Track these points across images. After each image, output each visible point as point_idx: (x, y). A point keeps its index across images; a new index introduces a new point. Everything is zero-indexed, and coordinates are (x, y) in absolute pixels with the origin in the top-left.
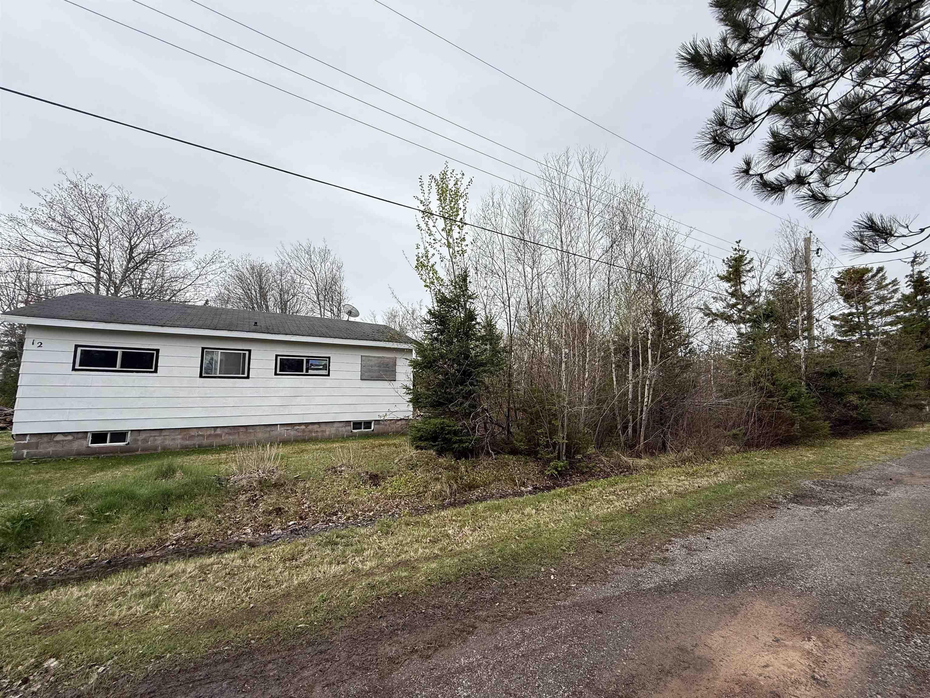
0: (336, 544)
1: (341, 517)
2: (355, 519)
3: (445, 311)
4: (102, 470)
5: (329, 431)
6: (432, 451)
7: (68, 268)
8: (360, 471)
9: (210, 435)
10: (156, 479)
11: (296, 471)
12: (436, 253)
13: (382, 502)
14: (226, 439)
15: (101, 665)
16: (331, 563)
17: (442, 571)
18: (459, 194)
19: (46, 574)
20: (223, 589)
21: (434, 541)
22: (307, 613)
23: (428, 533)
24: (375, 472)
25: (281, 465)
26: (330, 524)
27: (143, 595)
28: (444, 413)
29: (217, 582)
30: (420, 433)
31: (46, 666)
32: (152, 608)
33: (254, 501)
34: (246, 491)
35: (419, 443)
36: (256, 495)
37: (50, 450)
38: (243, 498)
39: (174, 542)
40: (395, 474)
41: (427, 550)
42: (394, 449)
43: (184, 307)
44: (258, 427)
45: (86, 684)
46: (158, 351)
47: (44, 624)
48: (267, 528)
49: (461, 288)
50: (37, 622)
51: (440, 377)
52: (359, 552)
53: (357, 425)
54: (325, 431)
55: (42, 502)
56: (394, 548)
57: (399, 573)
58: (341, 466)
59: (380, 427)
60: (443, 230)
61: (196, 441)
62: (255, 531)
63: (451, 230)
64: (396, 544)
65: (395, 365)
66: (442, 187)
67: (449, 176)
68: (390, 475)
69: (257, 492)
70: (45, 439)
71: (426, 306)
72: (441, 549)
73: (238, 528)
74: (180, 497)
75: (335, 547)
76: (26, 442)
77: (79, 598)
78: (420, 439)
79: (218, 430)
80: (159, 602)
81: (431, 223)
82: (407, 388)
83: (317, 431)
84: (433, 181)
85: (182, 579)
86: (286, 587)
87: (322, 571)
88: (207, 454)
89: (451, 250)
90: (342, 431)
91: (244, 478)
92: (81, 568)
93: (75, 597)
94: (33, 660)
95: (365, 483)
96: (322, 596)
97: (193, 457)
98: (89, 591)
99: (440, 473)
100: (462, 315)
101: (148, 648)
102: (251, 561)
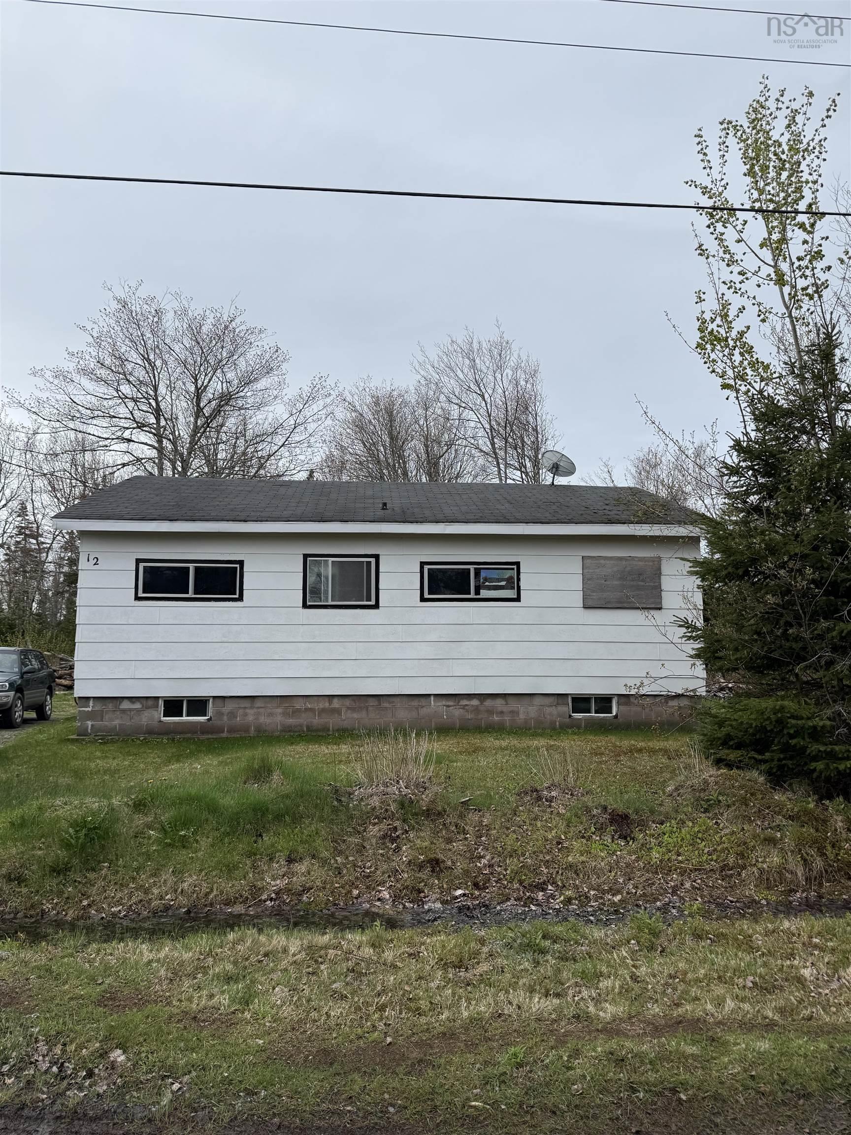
0: (543, 952)
1: (552, 896)
2: (581, 905)
3: (778, 438)
4: (178, 761)
5: (526, 712)
6: (755, 774)
7: (123, 439)
8: (590, 804)
9: (323, 711)
10: (245, 783)
11: (463, 789)
12: (748, 304)
13: (640, 877)
14: (348, 718)
15: (176, 1079)
16: (532, 990)
17: (785, 1064)
18: (802, 146)
19: (114, 915)
20: (343, 997)
21: (765, 988)
22: (486, 1081)
23: (749, 965)
24: (621, 808)
25: (437, 775)
26: (533, 908)
27: (229, 979)
28: (784, 685)
29: (335, 982)
30: (725, 730)
31: (112, 1059)
32: (240, 1003)
33: (393, 840)
34: (380, 819)
35: (723, 753)
36: (395, 829)
37: (117, 722)
38: (374, 831)
39: (273, 895)
40: (668, 818)
41: (746, 1006)
42: (664, 760)
43: (278, 484)
44: (398, 699)
45: (158, 1103)
46: (241, 563)
47: (110, 993)
48: (416, 893)
49: (817, 377)
50: (103, 987)
51: (770, 599)
52: (591, 978)
53: (581, 702)
54: (518, 713)
55: (106, 802)
56: (667, 984)
57: (678, 1044)
58: (549, 788)
59: (632, 712)
60: (762, 246)
61: (303, 720)
62: (396, 898)
63: (784, 240)
64: (671, 976)
65: (658, 573)
66: (756, 141)
67: (773, 109)
68: (657, 818)
69: (397, 823)
70: (110, 706)
71: (727, 433)
72: (781, 1011)
73: (368, 887)
74: (279, 817)
75: (540, 958)
76: (90, 709)
77: (150, 962)
78: (725, 742)
79: (335, 700)
80: (250, 996)
81: (730, 235)
82: (686, 624)
83: (502, 712)
84: (731, 132)
85: (284, 964)
86: (448, 1019)
87: (515, 1003)
88: (320, 744)
89: (787, 289)
90: (551, 714)
91: (376, 794)
92: (155, 913)
93: (145, 960)
94: (98, 1045)
95: (601, 829)
96: (515, 1055)
97: (300, 748)
98: (162, 955)
99: (779, 828)
100: (824, 445)
101: (236, 1071)
102: (389, 955)
